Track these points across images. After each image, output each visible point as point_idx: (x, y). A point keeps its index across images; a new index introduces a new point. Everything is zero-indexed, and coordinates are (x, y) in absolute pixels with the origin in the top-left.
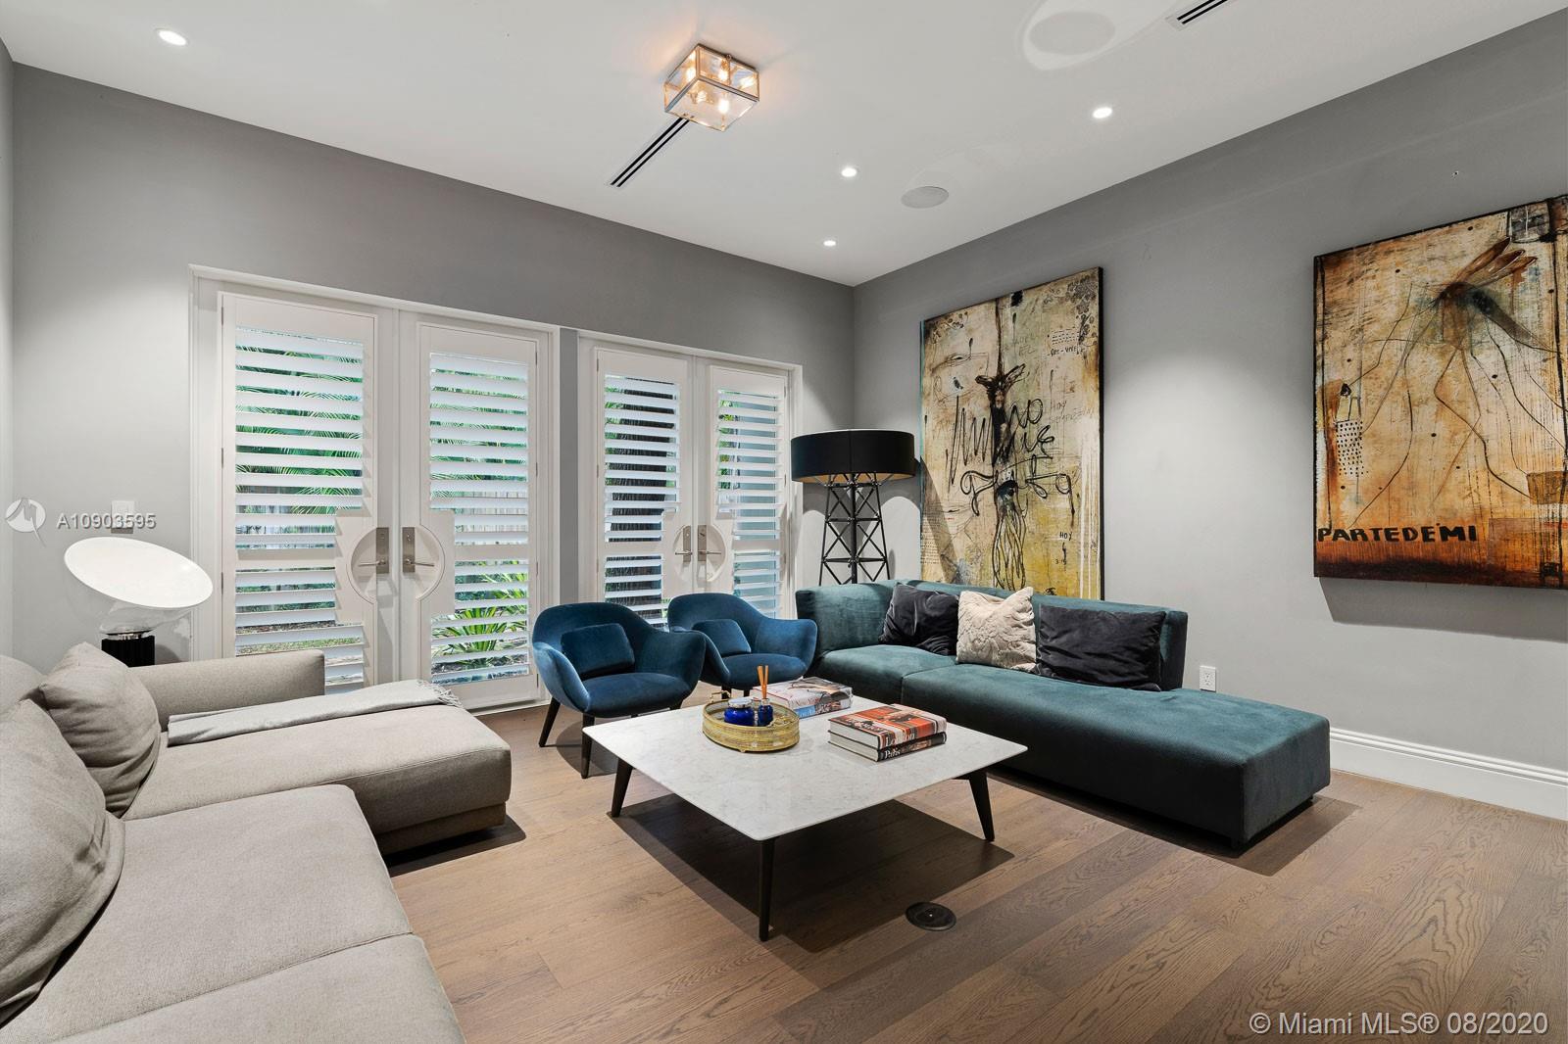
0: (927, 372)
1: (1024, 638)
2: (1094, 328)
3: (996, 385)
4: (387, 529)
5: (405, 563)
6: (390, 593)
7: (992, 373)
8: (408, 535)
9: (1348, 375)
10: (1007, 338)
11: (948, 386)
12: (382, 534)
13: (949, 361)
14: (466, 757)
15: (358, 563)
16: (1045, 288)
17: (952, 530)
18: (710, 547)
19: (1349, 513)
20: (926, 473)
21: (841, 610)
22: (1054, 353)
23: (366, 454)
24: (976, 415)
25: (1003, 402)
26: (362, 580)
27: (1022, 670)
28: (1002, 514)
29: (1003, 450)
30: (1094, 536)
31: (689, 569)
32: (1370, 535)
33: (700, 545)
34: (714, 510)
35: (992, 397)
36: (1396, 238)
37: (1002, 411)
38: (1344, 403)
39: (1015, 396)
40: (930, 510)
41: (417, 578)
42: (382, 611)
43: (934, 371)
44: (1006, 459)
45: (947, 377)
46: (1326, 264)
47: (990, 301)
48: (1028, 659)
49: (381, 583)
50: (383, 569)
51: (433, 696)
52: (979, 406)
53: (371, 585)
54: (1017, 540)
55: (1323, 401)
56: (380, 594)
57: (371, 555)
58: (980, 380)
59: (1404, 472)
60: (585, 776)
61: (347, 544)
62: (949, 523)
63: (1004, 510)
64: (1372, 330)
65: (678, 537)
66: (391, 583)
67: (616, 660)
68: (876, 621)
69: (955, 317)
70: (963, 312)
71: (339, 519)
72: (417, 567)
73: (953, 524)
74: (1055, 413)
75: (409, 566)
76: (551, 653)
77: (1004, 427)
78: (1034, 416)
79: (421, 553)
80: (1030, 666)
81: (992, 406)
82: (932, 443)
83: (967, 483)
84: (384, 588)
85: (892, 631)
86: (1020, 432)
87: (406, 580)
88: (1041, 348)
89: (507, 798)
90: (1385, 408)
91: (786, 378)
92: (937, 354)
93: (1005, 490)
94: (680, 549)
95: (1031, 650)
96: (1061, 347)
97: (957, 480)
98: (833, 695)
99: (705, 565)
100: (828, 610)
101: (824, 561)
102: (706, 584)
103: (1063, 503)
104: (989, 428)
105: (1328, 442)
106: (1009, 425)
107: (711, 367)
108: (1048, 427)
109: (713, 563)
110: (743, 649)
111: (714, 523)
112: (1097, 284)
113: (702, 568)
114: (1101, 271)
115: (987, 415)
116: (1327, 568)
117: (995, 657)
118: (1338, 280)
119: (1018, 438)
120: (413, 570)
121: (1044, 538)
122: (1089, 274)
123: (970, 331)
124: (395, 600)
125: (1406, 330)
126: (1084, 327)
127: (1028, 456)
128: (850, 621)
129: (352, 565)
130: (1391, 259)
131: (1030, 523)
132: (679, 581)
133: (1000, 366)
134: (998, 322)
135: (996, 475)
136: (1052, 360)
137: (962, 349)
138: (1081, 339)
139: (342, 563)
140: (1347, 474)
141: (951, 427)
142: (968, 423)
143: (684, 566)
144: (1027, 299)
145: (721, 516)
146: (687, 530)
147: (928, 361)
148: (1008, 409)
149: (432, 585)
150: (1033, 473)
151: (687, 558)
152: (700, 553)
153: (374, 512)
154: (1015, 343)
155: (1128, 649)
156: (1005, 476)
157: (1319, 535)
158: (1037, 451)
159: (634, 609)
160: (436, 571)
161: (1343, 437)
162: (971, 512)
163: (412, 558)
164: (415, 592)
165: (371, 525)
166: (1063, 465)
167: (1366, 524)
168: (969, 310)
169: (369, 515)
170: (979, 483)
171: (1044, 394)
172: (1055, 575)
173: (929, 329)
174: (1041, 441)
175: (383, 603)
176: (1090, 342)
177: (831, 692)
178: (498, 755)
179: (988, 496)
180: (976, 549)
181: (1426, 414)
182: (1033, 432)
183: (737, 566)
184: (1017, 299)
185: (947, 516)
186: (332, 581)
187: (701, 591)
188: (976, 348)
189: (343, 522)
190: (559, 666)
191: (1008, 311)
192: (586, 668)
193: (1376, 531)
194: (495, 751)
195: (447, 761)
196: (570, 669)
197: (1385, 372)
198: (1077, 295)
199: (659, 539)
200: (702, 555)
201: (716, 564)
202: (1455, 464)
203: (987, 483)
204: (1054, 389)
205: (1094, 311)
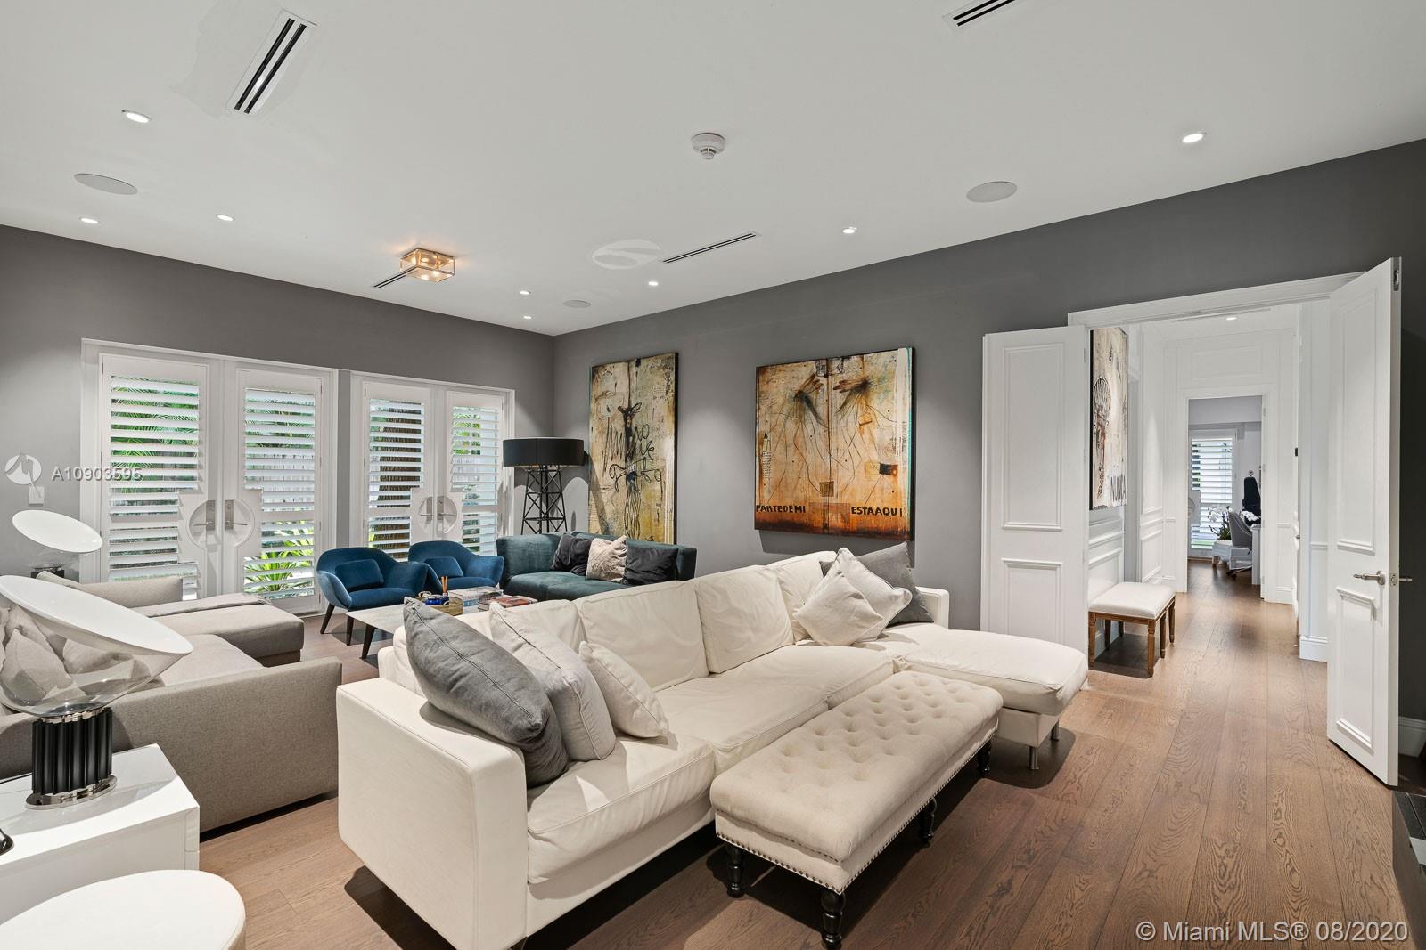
0: (593, 400)
1: (618, 564)
2: (672, 386)
3: (628, 413)
4: (214, 501)
5: (226, 523)
6: (215, 542)
7: (626, 406)
8: (229, 505)
9: (767, 430)
10: (633, 385)
11: (604, 411)
12: (211, 505)
13: (605, 394)
14: (279, 625)
15: (195, 522)
16: (651, 359)
17: (605, 500)
18: (446, 510)
19: (768, 499)
20: (592, 463)
21: (524, 551)
22: (655, 398)
23: (200, 454)
24: (618, 430)
25: (631, 424)
26: (196, 534)
27: (615, 582)
28: (629, 493)
29: (630, 454)
30: (671, 506)
31: (430, 526)
32: (773, 508)
33: (439, 509)
34: (449, 486)
35: (626, 420)
36: (782, 364)
37: (630, 429)
38: (765, 441)
39: (637, 421)
40: (594, 487)
41: (235, 533)
42: (211, 554)
43: (596, 400)
44: (632, 459)
45: (604, 403)
46: (761, 371)
47: (625, 362)
48: (619, 576)
49: (209, 536)
50: (211, 527)
51: (256, 600)
52: (618, 425)
53: (202, 537)
54: (636, 508)
55: (759, 440)
56: (209, 543)
57: (202, 519)
58: (620, 409)
59: (784, 480)
60: (348, 645)
61: (187, 513)
62: (603, 496)
63: (631, 489)
64: (775, 407)
65: (423, 504)
66: (216, 537)
67: (372, 581)
68: (548, 557)
69: (608, 367)
70: (612, 365)
71: (181, 496)
72: (234, 526)
73: (605, 496)
74: (655, 434)
75: (229, 525)
76: (328, 576)
77: (631, 438)
78: (645, 434)
79: (238, 516)
80: (619, 579)
81: (625, 425)
82: (594, 443)
83: (612, 472)
84: (211, 539)
85: (557, 563)
86: (639, 442)
87: (227, 535)
88: (649, 394)
89: (302, 648)
90: (778, 448)
91: (503, 398)
92: (598, 391)
93: (631, 476)
94: (424, 511)
95: (621, 570)
96: (658, 395)
97: (608, 470)
98: (491, 594)
99: (443, 522)
100: (515, 550)
101: (525, 519)
102: (443, 535)
103: (658, 487)
104: (624, 439)
105: (760, 461)
106: (634, 438)
107: (448, 392)
108: (651, 442)
109: (449, 521)
110: (457, 574)
111: (449, 495)
112: (676, 362)
113: (441, 525)
114: (677, 355)
115: (623, 431)
116: (761, 525)
117: (603, 575)
118: (764, 381)
119: (638, 446)
120: (232, 528)
121: (649, 507)
122: (670, 355)
123: (615, 378)
124: (219, 547)
125: (785, 410)
126: (668, 386)
127: (642, 457)
128: (530, 556)
129: (190, 525)
130: (781, 374)
131: (642, 497)
132: (422, 533)
133: (630, 401)
134: (629, 375)
135: (626, 468)
136: (654, 402)
137: (611, 389)
138: (667, 392)
139: (183, 525)
140: (766, 480)
141: (605, 436)
142: (614, 435)
143: (427, 523)
144: (644, 363)
145: (454, 490)
146: (429, 500)
147: (593, 393)
148: (633, 429)
149: (245, 537)
150: (644, 468)
151: (429, 518)
152: (439, 515)
153: (205, 491)
154: (637, 389)
155: (659, 567)
156: (631, 469)
157: (756, 509)
158: (646, 455)
159: (387, 552)
160: (249, 528)
161: (765, 460)
162: (614, 489)
163: (232, 520)
164: (233, 542)
165: (204, 499)
166: (658, 465)
167: (772, 504)
168: (615, 365)
169: (201, 493)
170: (619, 472)
171: (650, 422)
172: (654, 528)
173: (595, 372)
174: (648, 449)
175: (211, 549)
176: (671, 394)
177: (490, 592)
178: (297, 625)
179: (622, 480)
180: (616, 512)
181: (791, 449)
182: (645, 443)
183: (466, 523)
184: (638, 364)
185: (602, 491)
186: (175, 535)
187: (440, 539)
188: (618, 390)
189: (184, 498)
190: (333, 583)
191: (634, 369)
192: (351, 586)
193: (775, 507)
194: (295, 623)
195: (269, 627)
196: (340, 586)
197: (779, 429)
198: (665, 367)
199: (409, 506)
200: (440, 516)
201: (451, 522)
202: (799, 477)
203: (623, 472)
204: (655, 419)
205: (672, 378)
